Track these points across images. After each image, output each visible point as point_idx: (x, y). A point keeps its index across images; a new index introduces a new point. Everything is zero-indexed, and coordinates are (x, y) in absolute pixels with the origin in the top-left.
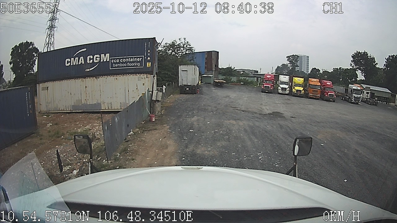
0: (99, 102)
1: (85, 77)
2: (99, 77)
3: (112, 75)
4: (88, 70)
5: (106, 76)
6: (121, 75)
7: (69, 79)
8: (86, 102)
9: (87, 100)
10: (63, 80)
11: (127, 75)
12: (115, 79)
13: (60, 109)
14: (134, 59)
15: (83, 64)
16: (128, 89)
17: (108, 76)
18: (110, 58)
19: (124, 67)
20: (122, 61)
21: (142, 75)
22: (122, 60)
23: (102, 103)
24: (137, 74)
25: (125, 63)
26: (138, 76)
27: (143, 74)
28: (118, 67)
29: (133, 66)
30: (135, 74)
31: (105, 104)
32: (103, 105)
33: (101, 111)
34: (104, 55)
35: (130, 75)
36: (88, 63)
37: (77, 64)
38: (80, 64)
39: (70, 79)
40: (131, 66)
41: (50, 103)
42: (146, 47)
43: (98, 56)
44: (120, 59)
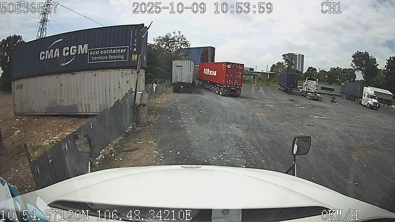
0: (75, 104)
1: (60, 73)
2: (75, 72)
3: (90, 71)
4: (64, 64)
5: (83, 72)
6: (101, 70)
7: (43, 76)
8: (61, 103)
9: (63, 100)
10: (37, 76)
11: (108, 70)
12: (93, 75)
13: (35, 111)
14: (116, 50)
15: (58, 57)
16: (109, 88)
17: (86, 72)
18: (89, 50)
19: (105, 60)
20: (103, 53)
21: (125, 71)
22: (103, 51)
23: (79, 105)
24: (120, 69)
25: (105, 55)
26: (121, 71)
27: (127, 69)
28: (97, 60)
29: (116, 59)
30: (117, 69)
31: (82, 105)
32: (80, 107)
33: (78, 114)
34: (81, 45)
35: (111, 70)
36: (63, 56)
37: (52, 57)
38: (55, 57)
39: (45, 75)
40: (113, 60)
41: (24, 104)
42: (131, 36)
43: (75, 47)
44: (99, 50)
